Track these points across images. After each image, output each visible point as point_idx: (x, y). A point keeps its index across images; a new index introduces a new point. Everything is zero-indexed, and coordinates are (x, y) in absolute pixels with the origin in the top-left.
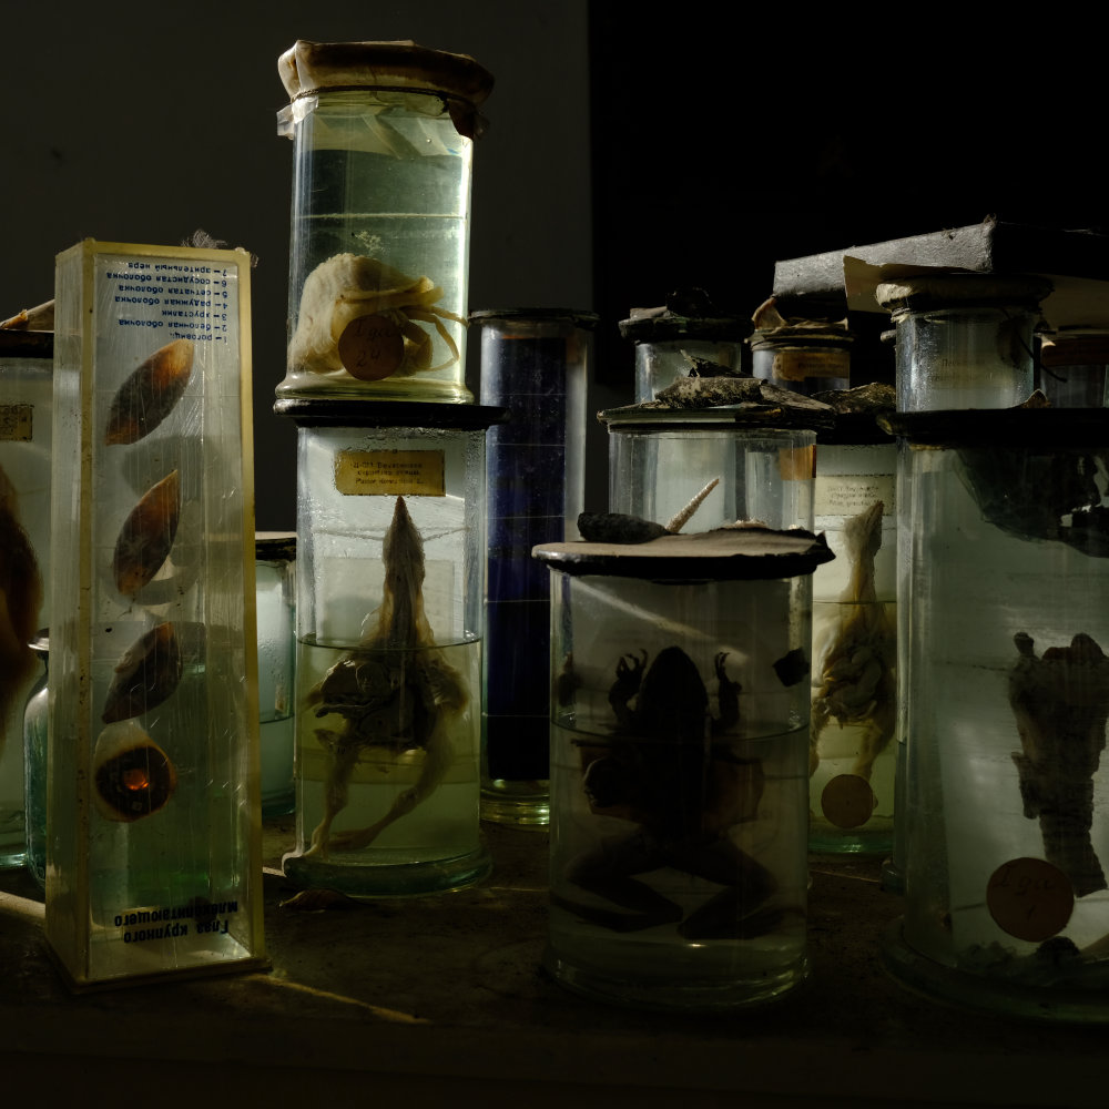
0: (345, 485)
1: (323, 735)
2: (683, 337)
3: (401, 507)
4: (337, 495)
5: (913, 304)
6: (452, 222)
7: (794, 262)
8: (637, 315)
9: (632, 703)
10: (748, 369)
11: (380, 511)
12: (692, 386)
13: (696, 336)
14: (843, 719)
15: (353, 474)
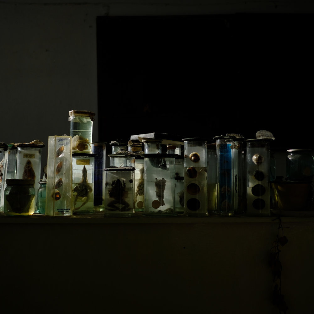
0: (77, 164)
1: (74, 195)
2: (119, 145)
3: (84, 166)
4: (76, 165)
5: (146, 142)
6: (90, 131)
7: (133, 136)
8: (112, 142)
9: (114, 186)
10: (127, 150)
11: (82, 167)
12: (120, 152)
13: (120, 145)
14: (140, 195)
15: (78, 162)
